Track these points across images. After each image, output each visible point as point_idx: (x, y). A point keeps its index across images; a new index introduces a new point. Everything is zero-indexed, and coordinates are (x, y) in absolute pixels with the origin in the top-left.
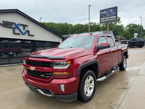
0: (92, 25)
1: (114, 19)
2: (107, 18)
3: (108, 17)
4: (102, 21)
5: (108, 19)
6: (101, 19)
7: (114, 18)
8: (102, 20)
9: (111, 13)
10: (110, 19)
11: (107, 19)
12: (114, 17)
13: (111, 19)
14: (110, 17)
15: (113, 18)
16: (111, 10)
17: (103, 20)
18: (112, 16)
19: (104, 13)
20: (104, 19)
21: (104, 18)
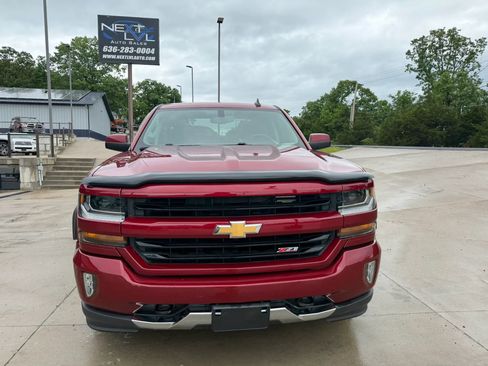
0: (14, 59)
1: (150, 58)
2: (127, 50)
3: (130, 46)
4: (109, 56)
5: (129, 54)
6: (105, 49)
7: (150, 55)
8: (107, 53)
9: (138, 35)
10: (135, 54)
11: (124, 54)
12: (148, 51)
13: (141, 54)
14: (136, 48)
15: (145, 55)
16: (139, 26)
17: (112, 53)
18: (142, 47)
19: (114, 28)
20: (115, 49)
21: (113, 45)
